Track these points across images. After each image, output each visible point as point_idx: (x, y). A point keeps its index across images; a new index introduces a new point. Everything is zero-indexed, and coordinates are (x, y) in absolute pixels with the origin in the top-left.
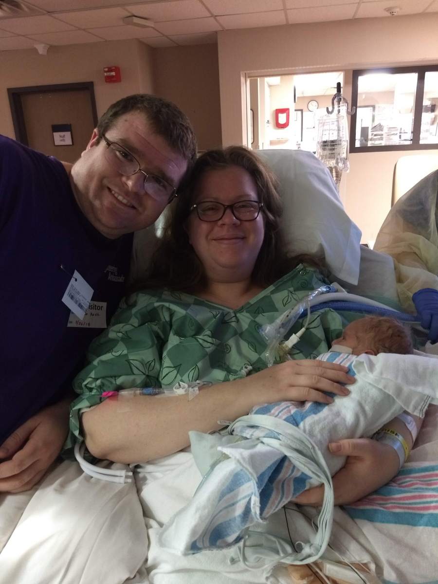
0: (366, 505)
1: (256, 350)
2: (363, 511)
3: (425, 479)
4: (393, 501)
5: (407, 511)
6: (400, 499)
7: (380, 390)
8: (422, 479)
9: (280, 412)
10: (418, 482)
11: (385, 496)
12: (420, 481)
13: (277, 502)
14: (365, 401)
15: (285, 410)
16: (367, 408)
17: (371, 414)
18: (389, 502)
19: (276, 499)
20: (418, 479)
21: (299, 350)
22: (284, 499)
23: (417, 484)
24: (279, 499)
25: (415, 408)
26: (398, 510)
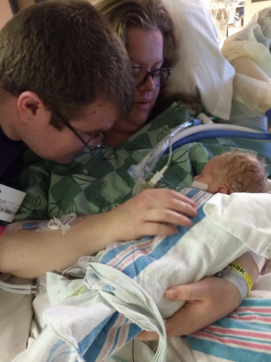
0: (205, 335)
1: (128, 184)
2: (202, 342)
3: (264, 313)
4: (230, 334)
5: (241, 347)
6: (237, 333)
7: (228, 233)
8: (261, 313)
9: (124, 259)
10: (257, 316)
11: (224, 327)
12: (259, 315)
13: (109, 351)
14: (211, 244)
15: (129, 257)
16: (212, 250)
17: (215, 256)
18: (227, 334)
19: (108, 349)
20: (258, 313)
21: (166, 183)
22: (116, 347)
23: (255, 318)
24: (111, 348)
25: (263, 249)
26: (233, 345)
